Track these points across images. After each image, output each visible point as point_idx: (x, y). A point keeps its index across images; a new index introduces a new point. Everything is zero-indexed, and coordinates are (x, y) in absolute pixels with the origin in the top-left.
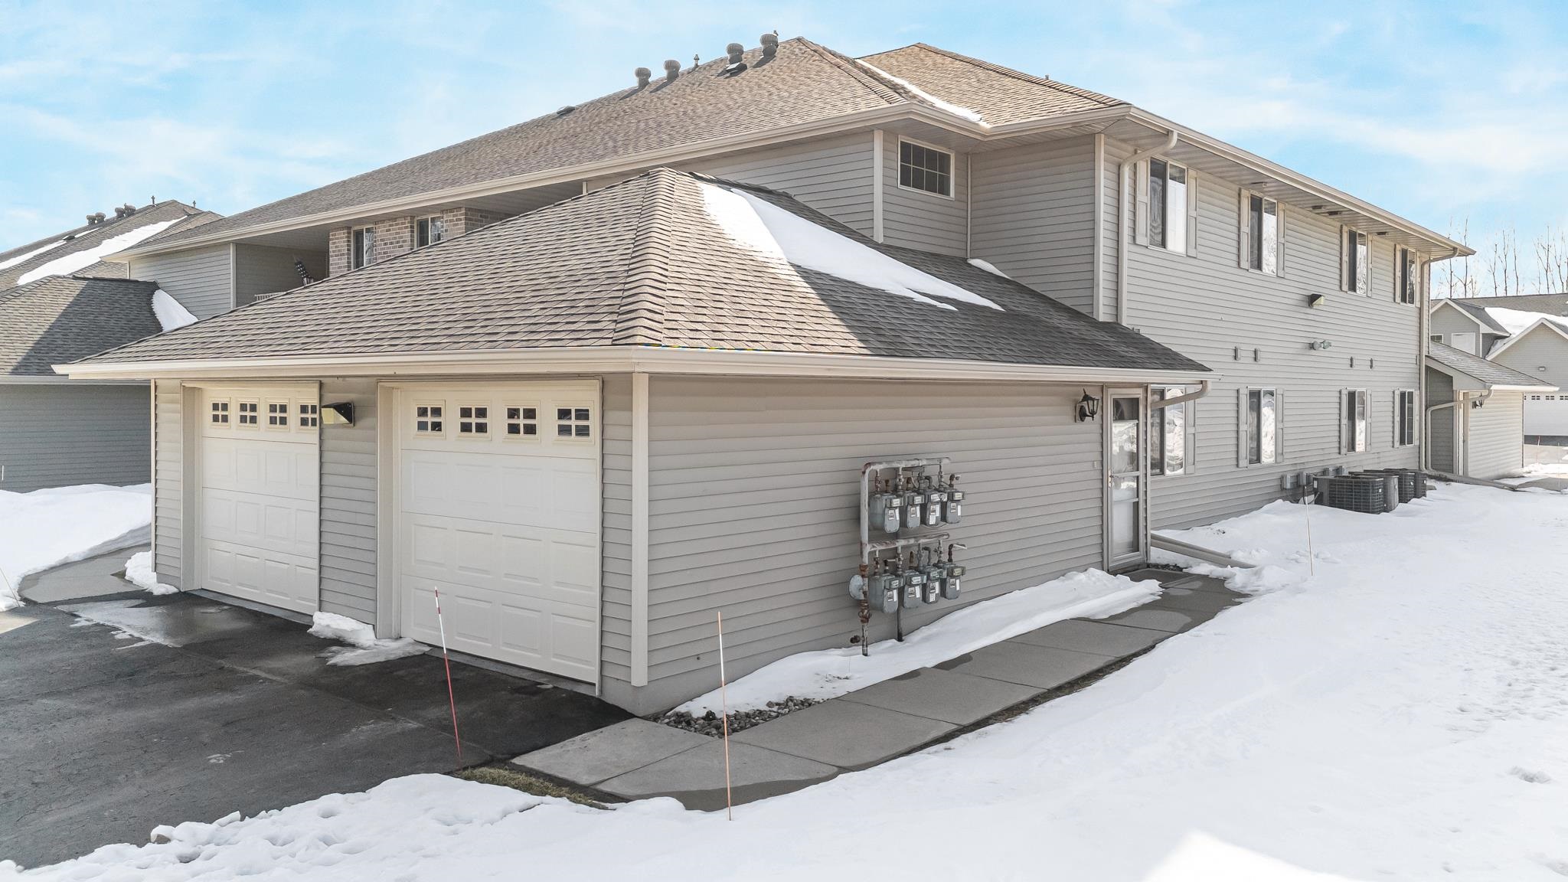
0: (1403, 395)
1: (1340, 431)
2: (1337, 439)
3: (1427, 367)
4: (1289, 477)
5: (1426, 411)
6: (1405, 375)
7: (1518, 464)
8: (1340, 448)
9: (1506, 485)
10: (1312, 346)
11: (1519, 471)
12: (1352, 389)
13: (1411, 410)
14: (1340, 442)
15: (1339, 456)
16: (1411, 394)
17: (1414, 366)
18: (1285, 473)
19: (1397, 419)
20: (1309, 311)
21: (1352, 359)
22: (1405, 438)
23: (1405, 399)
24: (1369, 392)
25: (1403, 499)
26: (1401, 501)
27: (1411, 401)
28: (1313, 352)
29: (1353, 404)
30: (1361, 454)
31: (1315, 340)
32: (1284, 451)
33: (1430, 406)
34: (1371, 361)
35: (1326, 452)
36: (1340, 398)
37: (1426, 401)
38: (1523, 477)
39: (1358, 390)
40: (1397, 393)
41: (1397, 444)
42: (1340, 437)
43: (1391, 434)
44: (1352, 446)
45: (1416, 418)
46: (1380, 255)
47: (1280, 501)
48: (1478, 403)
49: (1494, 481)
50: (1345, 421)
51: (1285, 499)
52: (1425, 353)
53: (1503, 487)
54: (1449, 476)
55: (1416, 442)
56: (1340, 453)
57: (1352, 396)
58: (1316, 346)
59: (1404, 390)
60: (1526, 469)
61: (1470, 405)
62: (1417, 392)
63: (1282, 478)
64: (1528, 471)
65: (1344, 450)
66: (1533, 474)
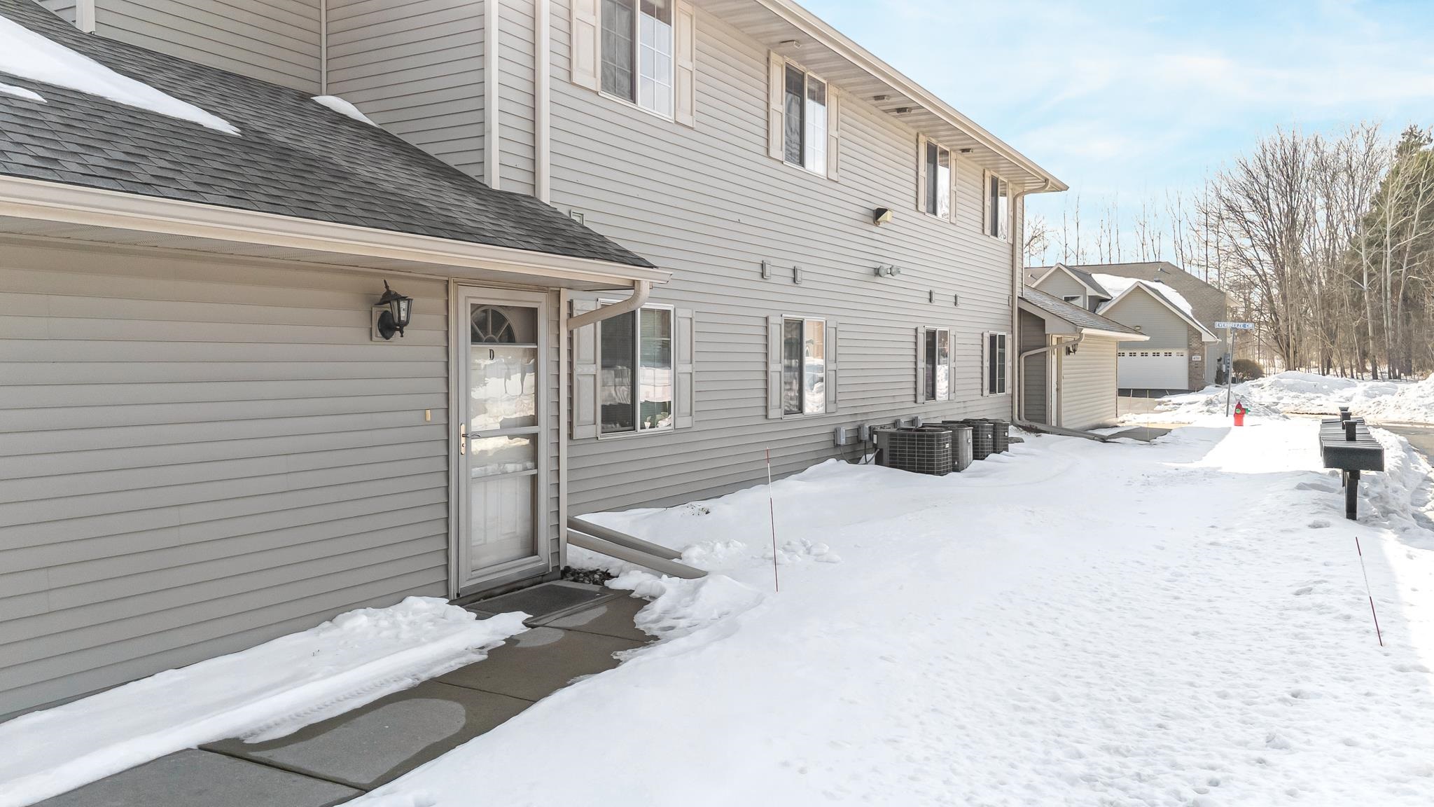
0: (993, 338)
1: (916, 376)
2: (912, 385)
3: (1020, 310)
4: (843, 430)
5: (1019, 357)
6: (995, 316)
7: (1112, 414)
8: (916, 396)
9: (1096, 436)
10: (877, 272)
11: (1113, 420)
12: (932, 328)
13: (1002, 355)
14: (916, 389)
15: (915, 405)
16: (1002, 338)
17: (1007, 307)
18: (838, 426)
19: (987, 364)
20: (874, 228)
21: (931, 293)
22: (995, 385)
23: (996, 342)
24: (952, 333)
25: (979, 455)
26: (976, 457)
27: (1002, 346)
28: (879, 280)
29: (933, 346)
30: (944, 403)
31: (881, 265)
32: (838, 399)
33: (1024, 352)
34: (956, 297)
35: (898, 400)
36: (916, 337)
37: (1019, 346)
38: (1117, 427)
39: (939, 329)
40: (987, 335)
41: (986, 392)
42: (916, 382)
43: (980, 381)
44: (932, 395)
45: (1008, 364)
46: (964, 177)
47: (832, 461)
48: (1071, 350)
49: (1087, 432)
50: (922, 364)
51: (839, 457)
52: (1018, 294)
53: (1094, 437)
54: (1040, 426)
55: (1008, 390)
56: (916, 402)
57: (931, 335)
58: (882, 272)
59: (994, 332)
60: (1121, 419)
61: (1064, 352)
62: (1010, 336)
63: (835, 433)
64: (1122, 420)
65: (921, 398)
66: (1127, 423)
